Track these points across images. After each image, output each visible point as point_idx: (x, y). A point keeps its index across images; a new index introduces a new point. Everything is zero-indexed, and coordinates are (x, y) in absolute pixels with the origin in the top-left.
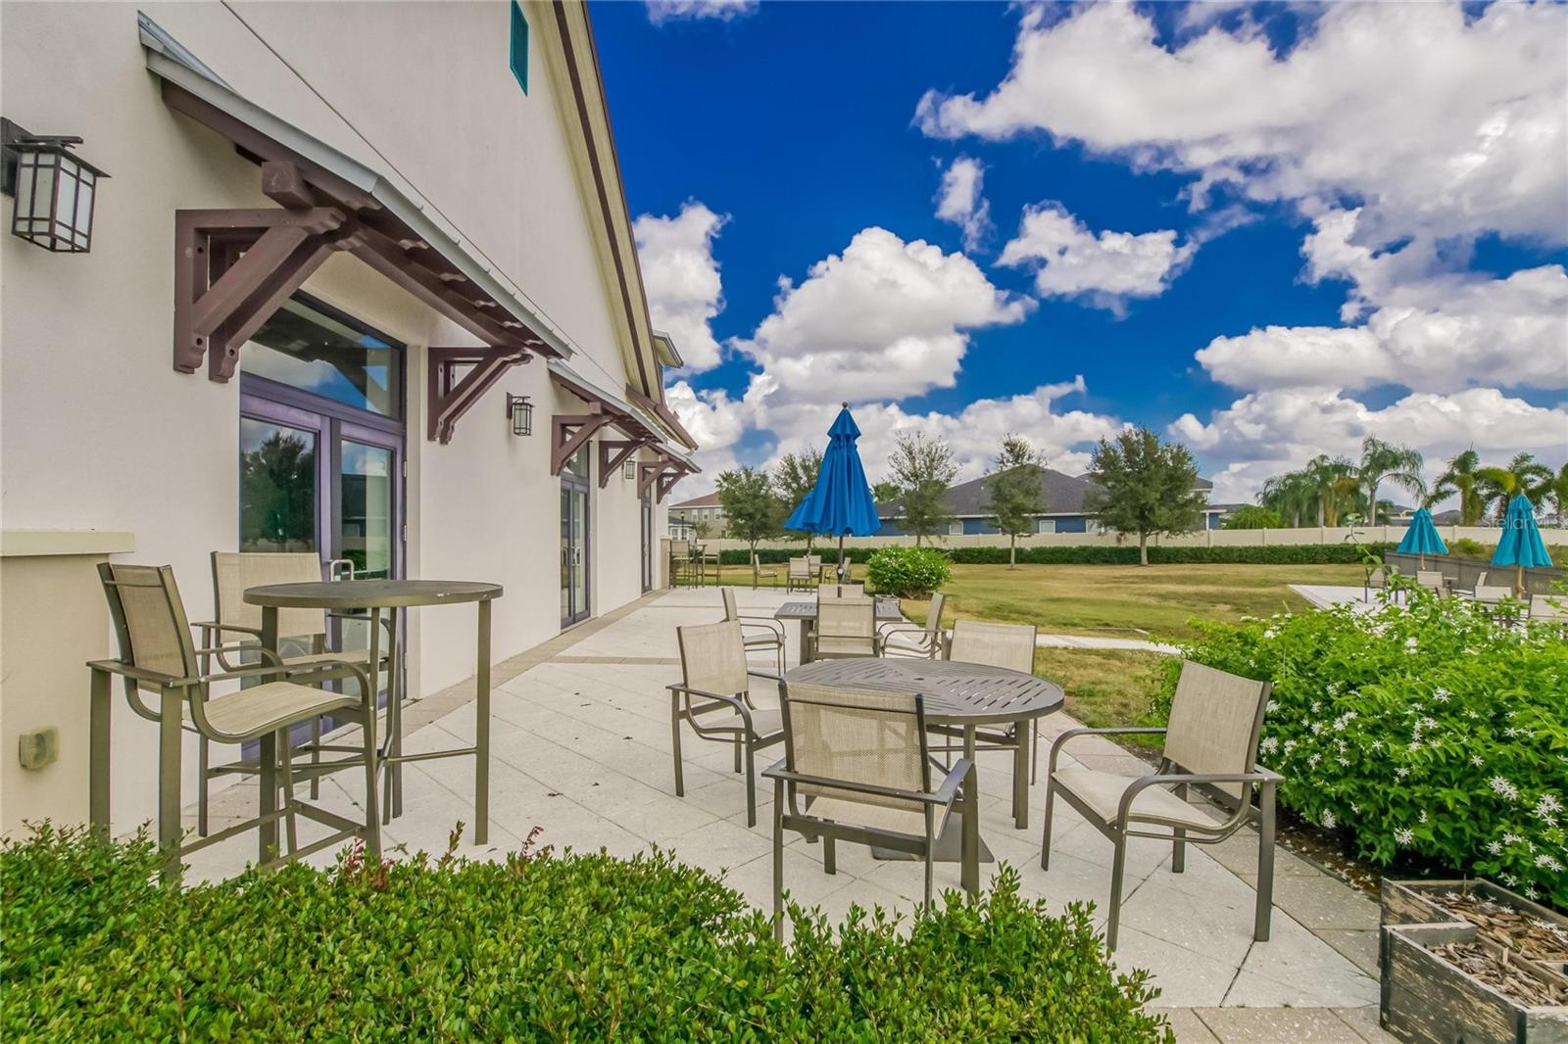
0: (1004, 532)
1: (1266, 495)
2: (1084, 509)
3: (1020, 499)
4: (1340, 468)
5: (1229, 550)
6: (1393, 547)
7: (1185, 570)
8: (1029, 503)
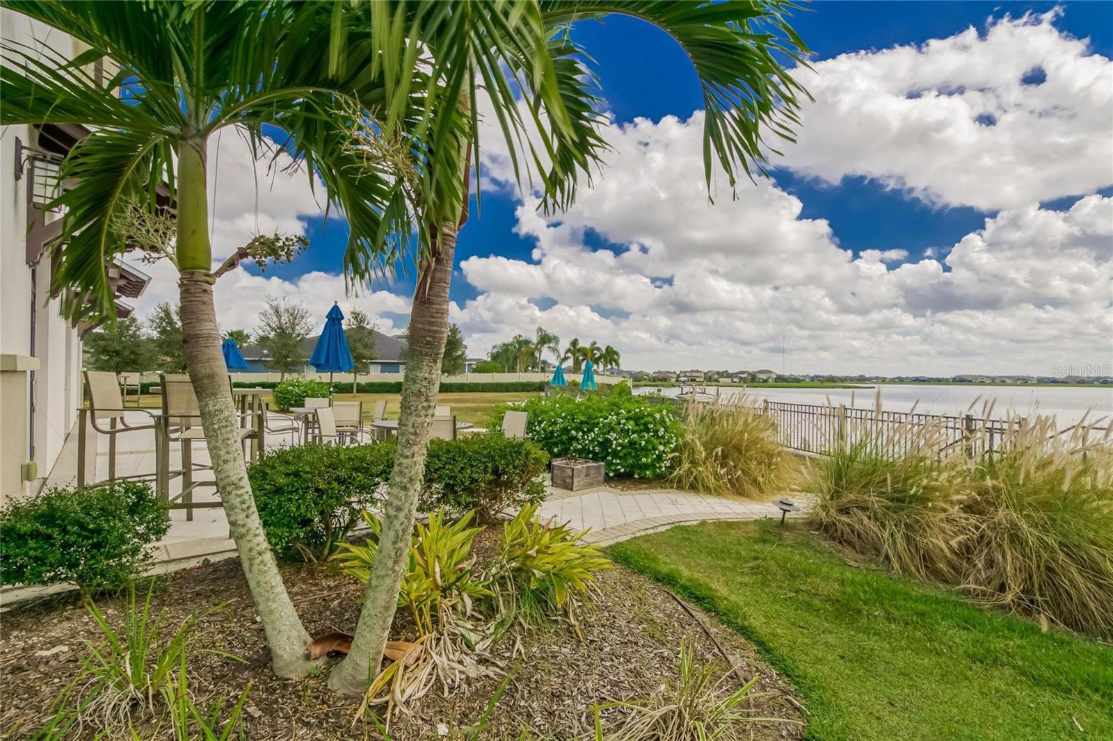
0: (349, 372)
1: (492, 354)
2: (400, 358)
3: (361, 350)
4: (527, 342)
5: (477, 385)
6: (548, 383)
7: (456, 395)
8: (367, 353)
